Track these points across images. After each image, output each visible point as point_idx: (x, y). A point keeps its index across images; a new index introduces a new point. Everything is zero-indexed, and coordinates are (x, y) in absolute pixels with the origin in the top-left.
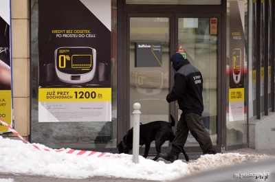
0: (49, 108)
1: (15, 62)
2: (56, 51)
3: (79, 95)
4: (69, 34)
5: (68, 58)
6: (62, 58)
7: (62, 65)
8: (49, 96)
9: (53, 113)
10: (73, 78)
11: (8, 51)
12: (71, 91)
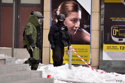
0: (108, 53)
1: (92, 32)
2: (112, 27)
3: (122, 48)
4: (118, 20)
5: (118, 31)
6: (115, 30)
7: (115, 34)
8: (108, 48)
9: (109, 56)
10: (119, 40)
11: (89, 27)
12: (118, 46)
